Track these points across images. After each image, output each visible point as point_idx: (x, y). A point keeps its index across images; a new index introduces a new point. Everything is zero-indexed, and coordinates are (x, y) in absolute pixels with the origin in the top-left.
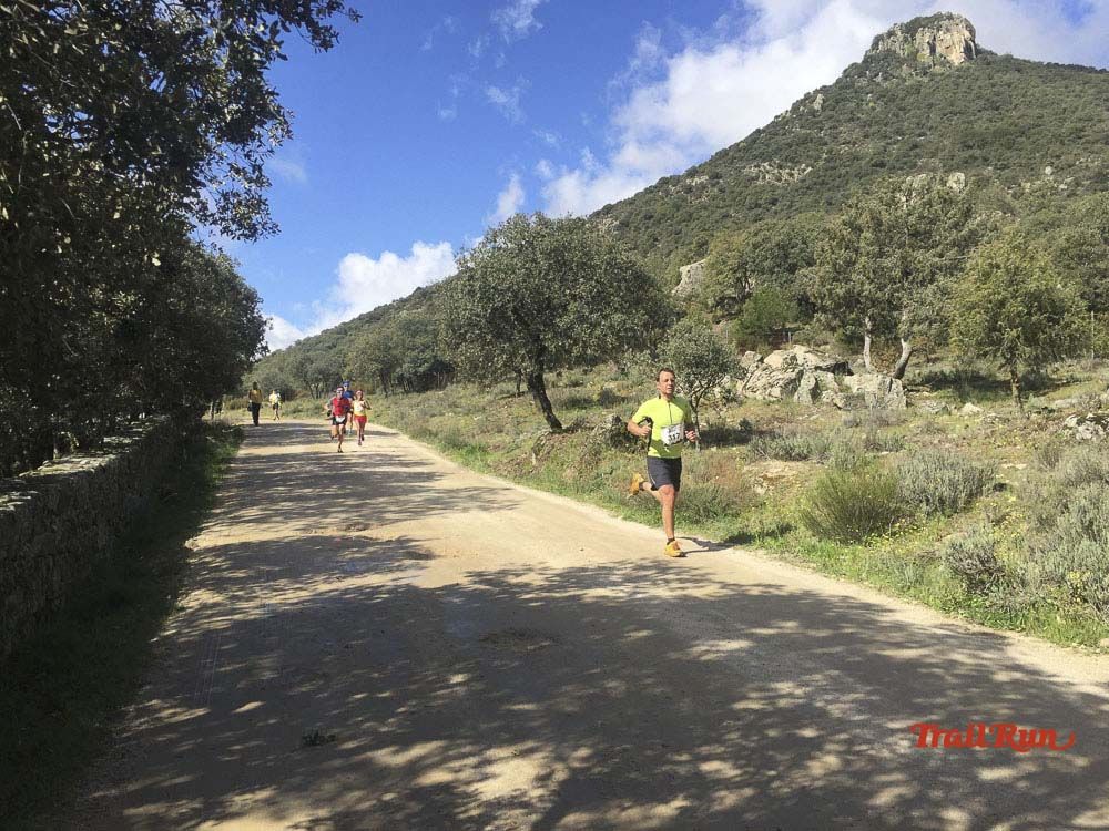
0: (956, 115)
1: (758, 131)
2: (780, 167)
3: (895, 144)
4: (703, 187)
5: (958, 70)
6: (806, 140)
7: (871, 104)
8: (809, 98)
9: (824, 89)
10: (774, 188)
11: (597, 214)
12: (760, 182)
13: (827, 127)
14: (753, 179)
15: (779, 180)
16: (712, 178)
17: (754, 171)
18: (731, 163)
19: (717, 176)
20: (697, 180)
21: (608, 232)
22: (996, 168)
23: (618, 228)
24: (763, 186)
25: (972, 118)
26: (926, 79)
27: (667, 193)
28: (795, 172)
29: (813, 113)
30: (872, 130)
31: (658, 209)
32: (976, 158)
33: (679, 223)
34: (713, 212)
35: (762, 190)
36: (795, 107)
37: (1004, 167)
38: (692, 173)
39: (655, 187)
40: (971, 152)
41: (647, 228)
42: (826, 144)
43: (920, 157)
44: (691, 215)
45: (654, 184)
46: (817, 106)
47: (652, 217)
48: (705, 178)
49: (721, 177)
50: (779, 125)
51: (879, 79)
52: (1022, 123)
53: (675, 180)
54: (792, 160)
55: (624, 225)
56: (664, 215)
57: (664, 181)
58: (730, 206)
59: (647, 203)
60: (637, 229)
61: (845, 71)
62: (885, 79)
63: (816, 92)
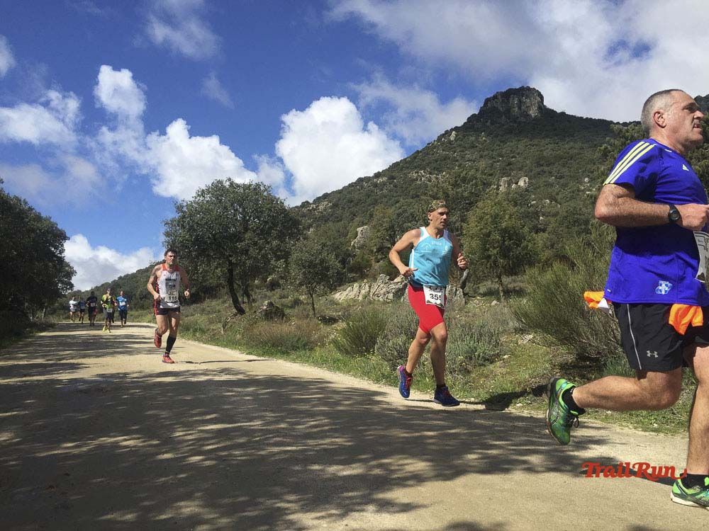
0: (533, 146)
1: (418, 152)
2: (430, 173)
3: (498, 162)
4: (384, 184)
5: (534, 120)
6: (446, 158)
7: (484, 138)
8: (448, 133)
9: (456, 129)
10: (426, 186)
11: (319, 199)
12: (419, 182)
13: (458, 151)
14: (414, 180)
15: (430, 181)
16: (389, 179)
17: (415, 175)
18: (402, 170)
19: (393, 178)
20: (380, 180)
21: (325, 210)
22: (556, 177)
23: (331, 208)
24: (420, 185)
25: (543, 148)
26: (515, 125)
27: (362, 187)
28: (440, 176)
29: (450, 142)
30: (485, 153)
31: (356, 196)
32: (545, 172)
33: (369, 205)
34: (390, 199)
35: (420, 187)
36: (439, 138)
37: (561, 177)
38: (378, 175)
39: (355, 183)
40: (542, 168)
41: (349, 208)
42: (457, 161)
43: (513, 170)
44: (376, 201)
45: (354, 181)
46: (452, 139)
47: (352, 201)
48: (385, 179)
49: (395, 179)
50: (430, 148)
51: (488, 124)
52: (571, 152)
53: (367, 179)
54: (437, 169)
55: (335, 206)
56: (361, 200)
57: (360, 180)
58: (401, 196)
59: (349, 193)
60: (343, 208)
61: (468, 118)
62: (492, 124)
63: (452, 130)
